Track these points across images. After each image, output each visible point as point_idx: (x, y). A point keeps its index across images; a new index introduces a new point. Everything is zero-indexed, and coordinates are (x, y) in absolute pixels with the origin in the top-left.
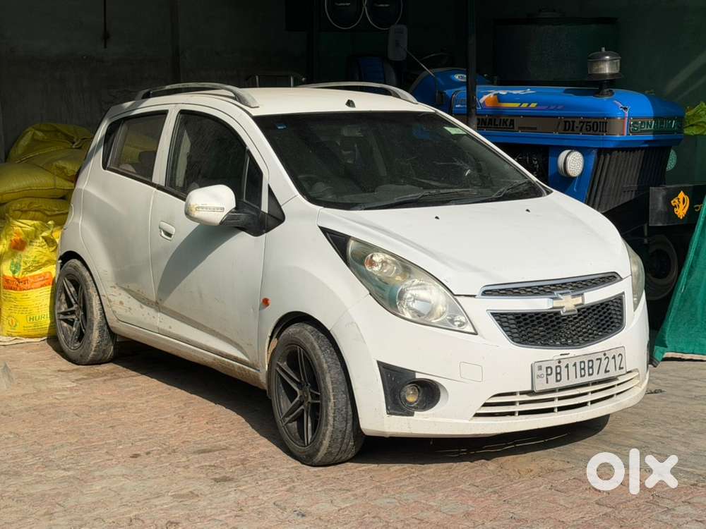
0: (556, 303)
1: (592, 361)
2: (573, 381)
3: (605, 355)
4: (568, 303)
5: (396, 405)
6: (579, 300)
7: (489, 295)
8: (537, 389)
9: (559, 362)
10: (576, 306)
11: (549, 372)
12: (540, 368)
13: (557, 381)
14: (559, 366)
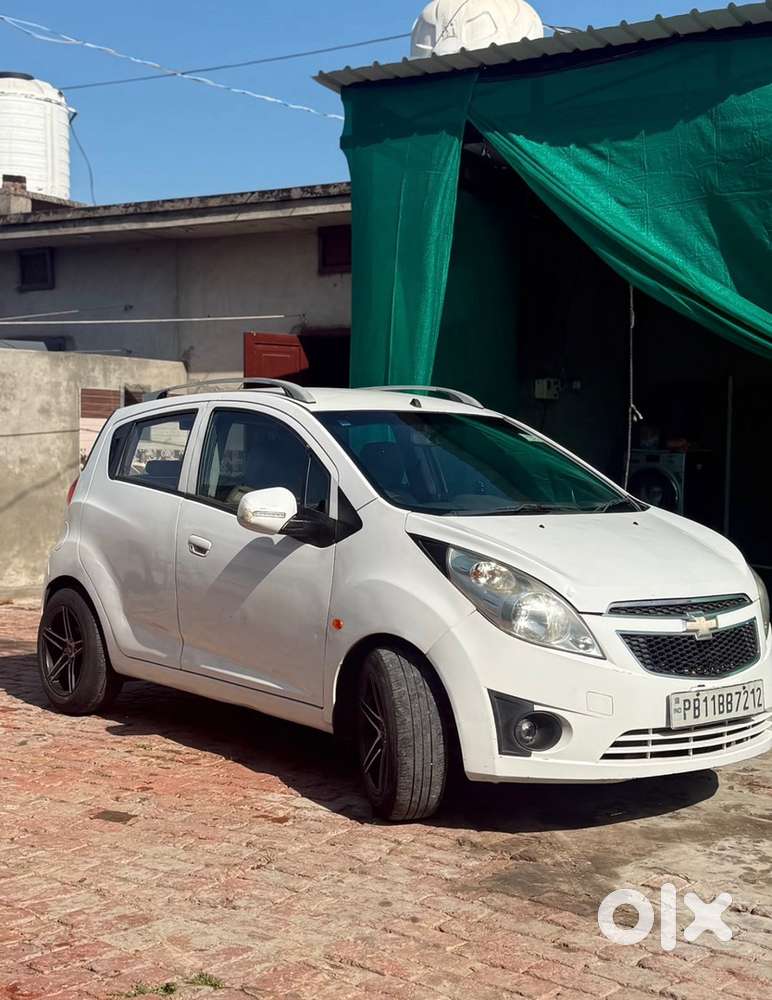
0: (690, 625)
1: (731, 694)
2: (712, 718)
3: (744, 688)
4: (702, 626)
5: (510, 743)
6: (712, 623)
7: (616, 613)
8: (675, 725)
9: (698, 695)
10: (711, 629)
11: (687, 706)
12: (677, 701)
13: (695, 717)
14: (698, 700)
